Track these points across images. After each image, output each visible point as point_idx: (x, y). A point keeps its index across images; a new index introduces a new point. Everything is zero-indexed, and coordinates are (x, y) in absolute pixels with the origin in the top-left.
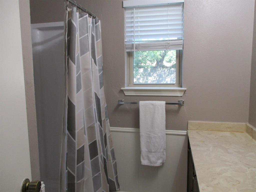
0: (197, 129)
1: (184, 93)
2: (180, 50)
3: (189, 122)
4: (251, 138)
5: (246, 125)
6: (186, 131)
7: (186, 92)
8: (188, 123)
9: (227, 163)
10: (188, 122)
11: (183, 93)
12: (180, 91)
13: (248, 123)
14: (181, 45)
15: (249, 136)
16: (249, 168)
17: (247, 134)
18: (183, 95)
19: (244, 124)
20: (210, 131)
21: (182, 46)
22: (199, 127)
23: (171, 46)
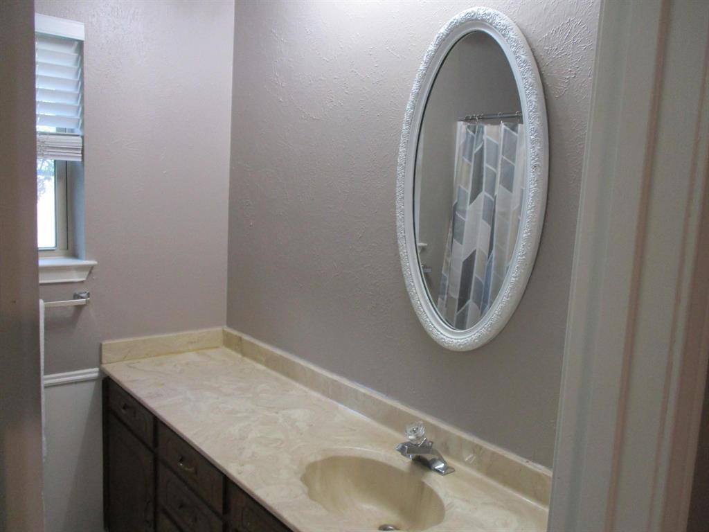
0: (125, 357)
1: (90, 273)
2: (66, 161)
3: (104, 343)
4: (240, 356)
5: (224, 331)
6: (97, 369)
7: (93, 271)
8: (103, 347)
9: (239, 415)
10: (101, 345)
11: (87, 273)
12: (80, 268)
13: (225, 326)
14: (77, 149)
15: (233, 353)
16: (277, 413)
17: (228, 351)
18: (87, 278)
19: (219, 329)
20: (154, 356)
21: (80, 152)
22: (129, 352)
23: (48, 150)
